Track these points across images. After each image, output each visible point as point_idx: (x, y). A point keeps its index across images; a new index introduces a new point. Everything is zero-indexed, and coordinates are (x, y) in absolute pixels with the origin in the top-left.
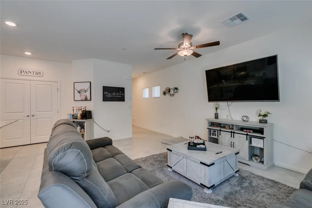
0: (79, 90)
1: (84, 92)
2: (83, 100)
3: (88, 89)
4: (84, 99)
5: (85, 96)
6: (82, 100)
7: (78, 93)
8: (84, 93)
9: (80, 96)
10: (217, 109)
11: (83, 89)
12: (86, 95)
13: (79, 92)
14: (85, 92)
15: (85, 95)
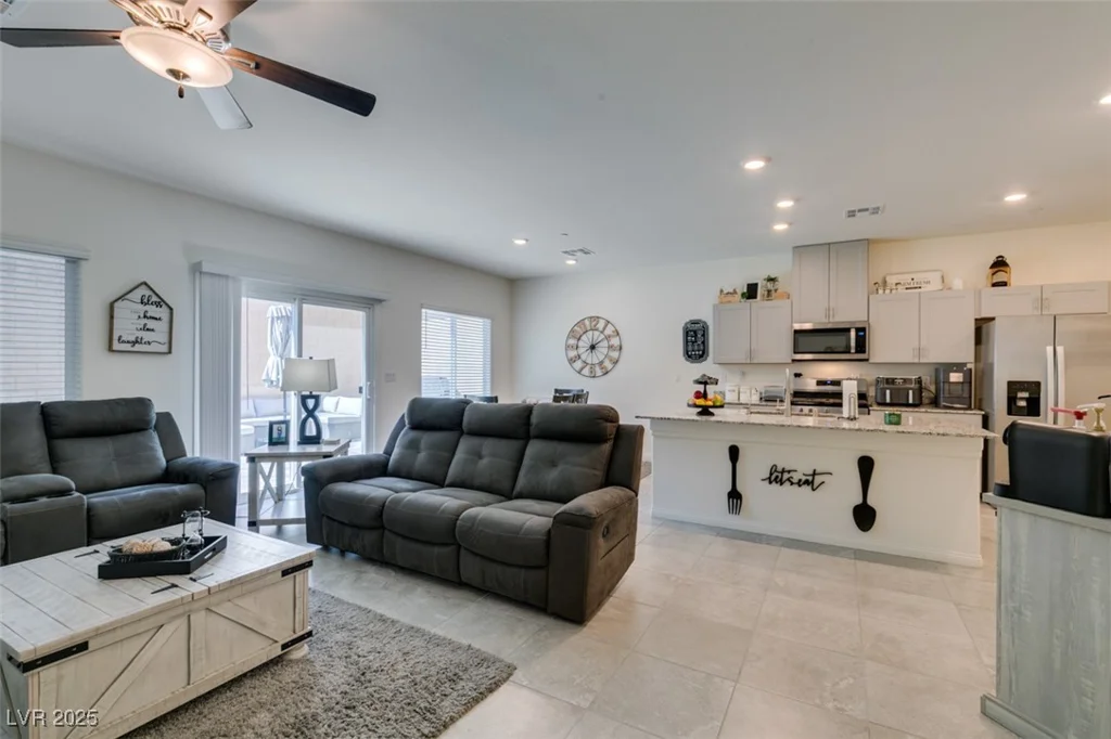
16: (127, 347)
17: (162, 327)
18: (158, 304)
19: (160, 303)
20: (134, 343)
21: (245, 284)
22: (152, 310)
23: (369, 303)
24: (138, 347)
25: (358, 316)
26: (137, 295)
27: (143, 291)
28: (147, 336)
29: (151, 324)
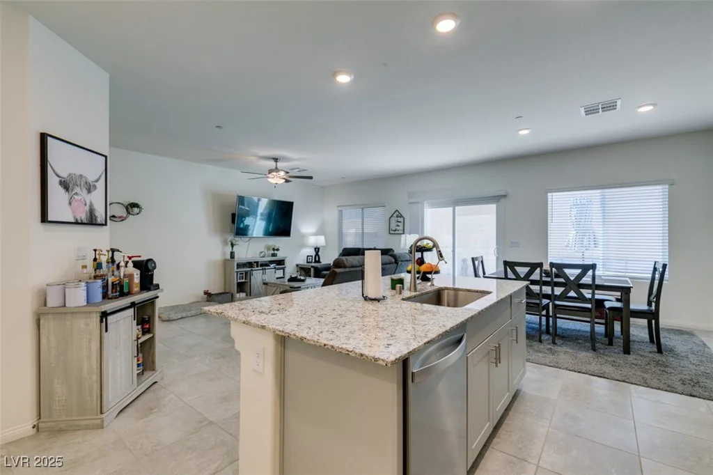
0: (64, 174)
1: (85, 191)
2: (82, 223)
3: (97, 181)
4: (83, 216)
5: (87, 208)
6: (77, 223)
7: (62, 190)
8: (82, 194)
9: (70, 204)
10: (232, 245)
11: (81, 176)
12: (91, 205)
13: (65, 185)
14: (89, 191)
15: (88, 203)
16: (393, 232)
17: (401, 224)
18: (400, 217)
19: (401, 216)
20: (395, 230)
21: (426, 204)
22: (400, 219)
23: (496, 199)
24: (396, 232)
25: (492, 208)
26: (395, 215)
27: (397, 213)
28: (398, 228)
29: (399, 224)
